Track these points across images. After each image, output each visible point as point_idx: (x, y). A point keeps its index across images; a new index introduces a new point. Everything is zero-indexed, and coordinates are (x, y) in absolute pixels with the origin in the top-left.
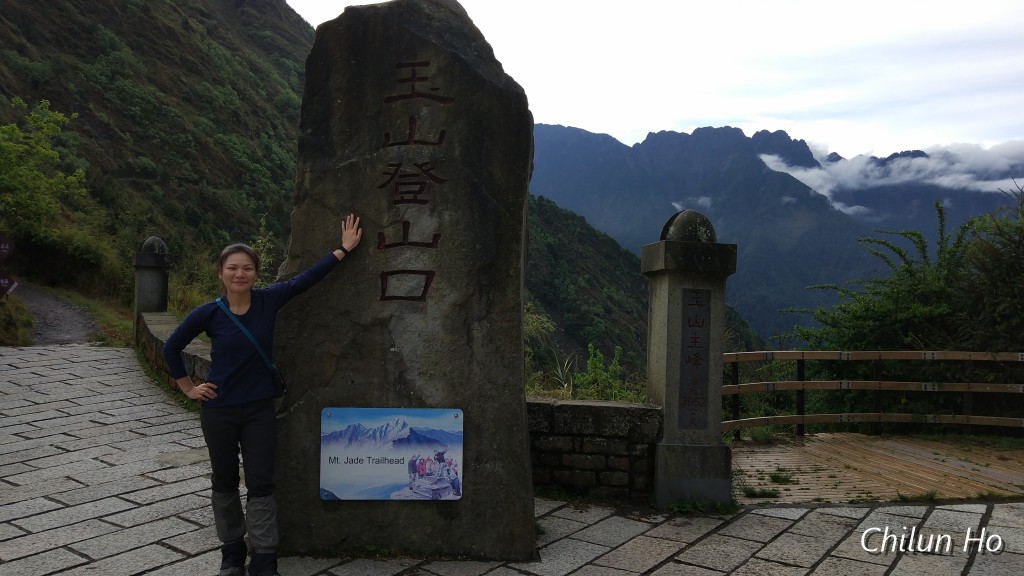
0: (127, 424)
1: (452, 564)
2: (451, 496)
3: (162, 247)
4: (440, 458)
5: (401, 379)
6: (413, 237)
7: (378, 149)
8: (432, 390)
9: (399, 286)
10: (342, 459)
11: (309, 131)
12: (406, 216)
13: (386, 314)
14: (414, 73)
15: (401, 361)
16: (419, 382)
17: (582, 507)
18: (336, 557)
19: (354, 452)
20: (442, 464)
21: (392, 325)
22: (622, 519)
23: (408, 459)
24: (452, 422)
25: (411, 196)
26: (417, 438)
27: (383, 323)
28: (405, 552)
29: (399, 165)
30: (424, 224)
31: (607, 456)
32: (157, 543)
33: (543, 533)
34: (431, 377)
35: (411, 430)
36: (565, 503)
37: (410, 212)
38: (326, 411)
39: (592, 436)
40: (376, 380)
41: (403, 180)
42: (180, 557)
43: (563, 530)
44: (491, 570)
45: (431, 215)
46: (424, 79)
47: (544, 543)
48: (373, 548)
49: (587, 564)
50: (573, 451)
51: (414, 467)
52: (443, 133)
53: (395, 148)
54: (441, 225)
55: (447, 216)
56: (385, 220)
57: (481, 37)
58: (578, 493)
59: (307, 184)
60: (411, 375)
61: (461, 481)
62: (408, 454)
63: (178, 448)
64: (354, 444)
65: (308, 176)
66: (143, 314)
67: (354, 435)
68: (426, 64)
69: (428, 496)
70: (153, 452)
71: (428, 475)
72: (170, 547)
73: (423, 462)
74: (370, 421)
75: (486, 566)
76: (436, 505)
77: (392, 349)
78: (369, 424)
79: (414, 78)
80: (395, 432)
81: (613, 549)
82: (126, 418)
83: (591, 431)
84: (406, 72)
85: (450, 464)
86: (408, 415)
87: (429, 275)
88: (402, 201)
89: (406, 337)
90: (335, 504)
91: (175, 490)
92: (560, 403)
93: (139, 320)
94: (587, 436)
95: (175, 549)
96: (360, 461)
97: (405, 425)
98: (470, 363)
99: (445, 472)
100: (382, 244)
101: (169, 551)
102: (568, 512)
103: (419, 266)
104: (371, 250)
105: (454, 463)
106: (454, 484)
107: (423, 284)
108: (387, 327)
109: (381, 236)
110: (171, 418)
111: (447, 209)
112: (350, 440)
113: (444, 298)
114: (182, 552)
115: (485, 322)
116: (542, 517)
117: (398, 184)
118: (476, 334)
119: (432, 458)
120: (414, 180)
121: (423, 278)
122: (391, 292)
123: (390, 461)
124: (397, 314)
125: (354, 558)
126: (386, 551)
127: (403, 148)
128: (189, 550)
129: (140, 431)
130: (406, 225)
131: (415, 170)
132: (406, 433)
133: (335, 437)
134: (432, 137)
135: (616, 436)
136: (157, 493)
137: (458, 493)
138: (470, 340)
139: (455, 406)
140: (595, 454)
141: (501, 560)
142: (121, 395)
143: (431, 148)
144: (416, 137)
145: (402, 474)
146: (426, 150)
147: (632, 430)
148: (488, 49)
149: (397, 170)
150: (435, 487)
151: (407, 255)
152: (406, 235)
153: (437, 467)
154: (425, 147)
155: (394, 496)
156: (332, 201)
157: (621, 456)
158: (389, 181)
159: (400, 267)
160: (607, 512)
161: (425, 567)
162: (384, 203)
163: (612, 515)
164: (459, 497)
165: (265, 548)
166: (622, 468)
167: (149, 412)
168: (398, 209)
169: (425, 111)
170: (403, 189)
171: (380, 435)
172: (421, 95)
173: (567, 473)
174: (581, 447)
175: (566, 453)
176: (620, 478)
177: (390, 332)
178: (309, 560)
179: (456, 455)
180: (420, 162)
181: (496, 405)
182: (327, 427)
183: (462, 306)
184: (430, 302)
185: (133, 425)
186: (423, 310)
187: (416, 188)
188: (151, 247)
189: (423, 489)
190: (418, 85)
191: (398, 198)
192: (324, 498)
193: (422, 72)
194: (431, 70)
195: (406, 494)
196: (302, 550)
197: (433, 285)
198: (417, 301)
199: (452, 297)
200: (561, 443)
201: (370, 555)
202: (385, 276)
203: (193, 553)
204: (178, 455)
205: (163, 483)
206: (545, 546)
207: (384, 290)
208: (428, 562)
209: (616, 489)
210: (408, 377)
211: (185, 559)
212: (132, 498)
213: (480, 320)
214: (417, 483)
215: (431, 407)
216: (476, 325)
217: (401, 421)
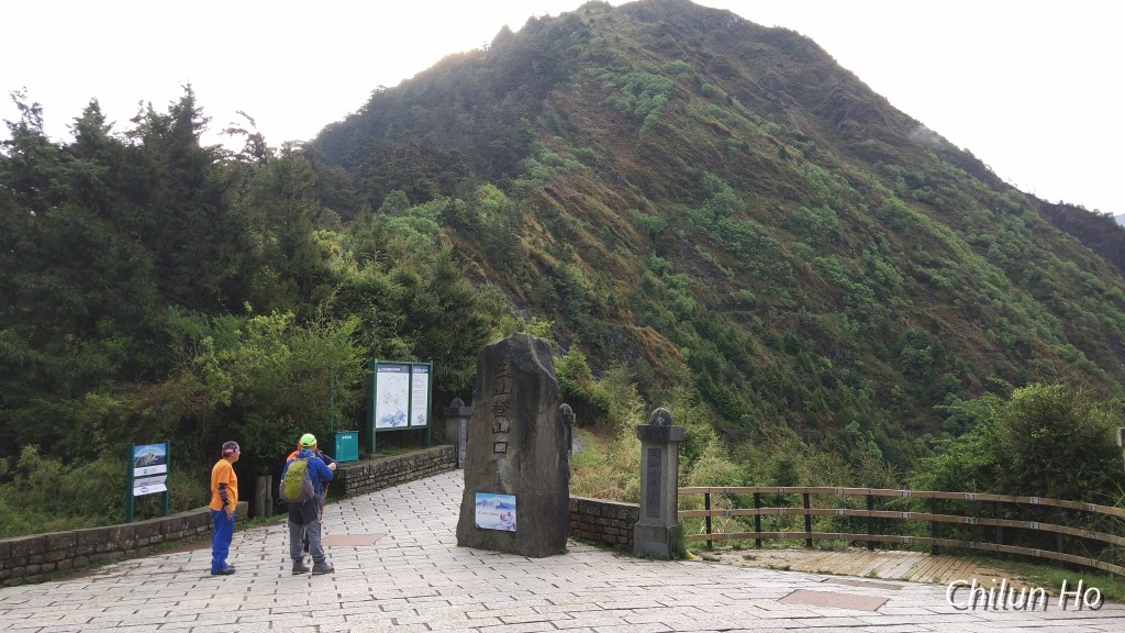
2: (512, 530)
4: (509, 514)
5: (499, 483)
6: (502, 429)
7: (493, 396)
9: (500, 448)
10: (480, 512)
13: (495, 458)
15: (500, 476)
16: (505, 485)
19: (484, 510)
20: (510, 517)
21: (497, 463)
23: (500, 514)
24: (512, 500)
25: (501, 414)
26: (502, 506)
27: (495, 462)
28: (500, 550)
29: (498, 402)
30: (505, 425)
31: (620, 529)
33: (563, 551)
34: (507, 483)
35: (501, 503)
37: (500, 420)
38: (477, 494)
39: (614, 518)
40: (492, 483)
41: (498, 408)
45: (507, 421)
48: (491, 547)
51: (502, 517)
52: (513, 388)
54: (510, 424)
55: (512, 421)
56: (494, 423)
60: (503, 482)
61: (516, 524)
62: (500, 512)
64: (484, 507)
65: (474, 407)
67: (485, 503)
68: (506, 365)
69: (505, 529)
71: (506, 521)
73: (504, 516)
76: (508, 532)
77: (497, 472)
78: (489, 500)
79: (503, 370)
80: (496, 503)
83: (613, 516)
84: (501, 368)
86: (500, 497)
87: (507, 443)
88: (499, 416)
89: (501, 467)
90: (480, 529)
96: (487, 513)
97: (499, 501)
98: (519, 478)
99: (511, 520)
100: (493, 432)
103: (504, 440)
104: (491, 434)
105: (513, 516)
106: (513, 525)
107: (505, 447)
109: (494, 429)
111: (512, 419)
112: (484, 505)
113: (512, 453)
118: (522, 467)
119: (507, 514)
120: (502, 408)
121: (505, 445)
122: (496, 450)
123: (495, 515)
124: (498, 458)
126: (495, 549)
127: (500, 395)
130: (500, 425)
131: (503, 404)
132: (499, 504)
133: (480, 504)
134: (509, 391)
135: (622, 519)
138: (520, 469)
139: (514, 495)
140: (615, 527)
143: (508, 395)
144: (506, 391)
145: (498, 519)
146: (505, 397)
147: (625, 516)
149: (497, 404)
150: (507, 525)
151: (501, 436)
152: (500, 428)
153: (508, 518)
155: (497, 528)
156: (479, 416)
157: (624, 529)
158: (495, 408)
159: (499, 441)
160: (611, 554)
162: (494, 417)
164: (515, 530)
168: (497, 419)
169: (507, 382)
170: (498, 411)
171: (491, 504)
172: (505, 376)
174: (611, 524)
176: (624, 540)
177: (497, 465)
179: (514, 513)
180: (503, 401)
181: (526, 495)
182: (477, 500)
183: (517, 456)
184: (508, 454)
186: (505, 457)
187: (502, 411)
189: (504, 526)
190: (504, 372)
191: (497, 415)
192: (476, 527)
194: (506, 368)
195: (500, 528)
196: (471, 545)
197: (508, 447)
198: (504, 453)
199: (514, 452)
200: (603, 521)
201: (489, 550)
202: (494, 444)
207: (494, 449)
210: (501, 483)
213: (523, 461)
214: (502, 523)
215: (507, 494)
216: (522, 463)
217: (498, 499)
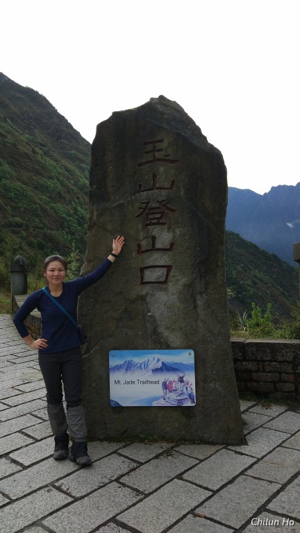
0: (6, 357)
1: (192, 447)
2: (189, 404)
3: (23, 261)
4: (181, 380)
5: (155, 332)
6: (158, 246)
7: (135, 194)
8: (174, 338)
9: (151, 275)
10: (122, 382)
11: (95, 187)
12: (154, 233)
13: (144, 293)
14: (154, 147)
15: (155, 321)
16: (166, 333)
17: (267, 406)
18: (121, 441)
19: (129, 376)
20: (183, 384)
21: (148, 300)
22: (294, 413)
23: (162, 381)
24: (187, 357)
25: (156, 221)
26: (166, 368)
27: (143, 298)
28: (163, 438)
29: (148, 203)
30: (164, 237)
31: (280, 373)
32: (19, 432)
33: (245, 424)
34: (173, 330)
35: (163, 363)
36: (255, 403)
37: (156, 231)
38: (112, 353)
39: (270, 361)
40: (140, 333)
41: (151, 212)
42: (32, 442)
43: (258, 422)
44: (218, 451)
45: (168, 232)
46: (161, 150)
47: (248, 431)
48: (142, 436)
49: (277, 446)
50: (258, 371)
51: (166, 386)
52: (173, 182)
53: (145, 193)
54: (174, 237)
55: (178, 232)
56: (141, 236)
57: (194, 123)
58: (264, 396)
59: (95, 218)
60: (161, 329)
61: (195, 394)
62: (162, 377)
63: (32, 371)
64: (129, 373)
65: (95, 213)
66: (15, 296)
67: (129, 367)
68: (161, 141)
69: (175, 404)
70: (19, 373)
71: (174, 391)
72: (26, 435)
73: (171, 383)
74: (138, 358)
75: (214, 448)
76: (180, 409)
77: (149, 314)
78: (137, 360)
79: (154, 150)
80: (153, 365)
81: (292, 435)
82: (5, 354)
83: (269, 358)
84: (150, 147)
85: (188, 384)
86: (160, 354)
87: (169, 268)
88: (151, 224)
89: (156, 306)
90: (119, 409)
91: (29, 397)
92: (248, 341)
93: (13, 299)
94: (266, 361)
95: (29, 436)
96: (133, 382)
97: (158, 360)
98: (196, 321)
99: (185, 389)
100: (140, 250)
101: (25, 437)
102: (258, 409)
103: (162, 263)
104: (134, 255)
105: (190, 383)
106: (190, 396)
107: (165, 273)
108: (145, 301)
109: (139, 246)
110: (28, 353)
111: (178, 227)
112: (127, 370)
113: (179, 281)
114: (33, 438)
115: (204, 294)
116: (244, 412)
117: (148, 214)
118: (199, 302)
119: (176, 380)
120: (157, 211)
121: (165, 270)
122: (146, 280)
123: (151, 382)
124: (151, 292)
125: (132, 442)
126: (151, 438)
127: (150, 192)
128: (37, 437)
129: (13, 361)
130: (154, 238)
131: (157, 205)
132: (159, 365)
133: (118, 368)
134: (167, 185)
135: (285, 361)
136: (20, 399)
137: (193, 402)
138: (195, 307)
139: (188, 348)
140: (272, 372)
141: (223, 444)
142: (4, 341)
143: (166, 191)
144: (157, 185)
145: (158, 390)
146: (164, 193)
147: (295, 357)
148: (198, 130)
149: (147, 206)
150: (179, 398)
151: (155, 256)
152: (154, 244)
153: (179, 386)
154: (163, 191)
155: (155, 404)
156: (109, 227)
157: (289, 373)
158: (142, 213)
159: (151, 264)
160: (283, 409)
161: (176, 449)
162: (140, 226)
163: (286, 411)
164: (194, 405)
165: (80, 438)
166: (291, 381)
167: (17, 350)
168: (148, 229)
169: (162, 169)
170: (151, 217)
171: (142, 367)
172: (160, 160)
173: (255, 384)
174: (263, 368)
175: (254, 371)
176: (289, 387)
177: (147, 303)
178: (105, 443)
179: (191, 378)
180: (160, 200)
181: (214, 347)
182: (113, 362)
183: (189, 286)
184: (171, 286)
185: (9, 358)
186: (166, 289)
187: (159, 216)
188: (18, 261)
189: (171, 400)
190: (157, 154)
191: (148, 222)
192: (113, 405)
193: (159, 146)
194: (165, 145)
195: (162, 403)
196: (101, 437)
197: (171, 274)
198: (162, 284)
199: (184, 280)
200: (251, 366)
201: (142, 441)
202: (142, 270)
203: (39, 439)
204: (32, 375)
205: (24, 392)
206: (249, 433)
207: (142, 278)
208: (178, 446)
209: (287, 394)
210: (159, 331)
211: (34, 443)
212: (6, 403)
213: (201, 294)
214: (168, 395)
215: (174, 348)
216: (198, 297)
217: (156, 358)
